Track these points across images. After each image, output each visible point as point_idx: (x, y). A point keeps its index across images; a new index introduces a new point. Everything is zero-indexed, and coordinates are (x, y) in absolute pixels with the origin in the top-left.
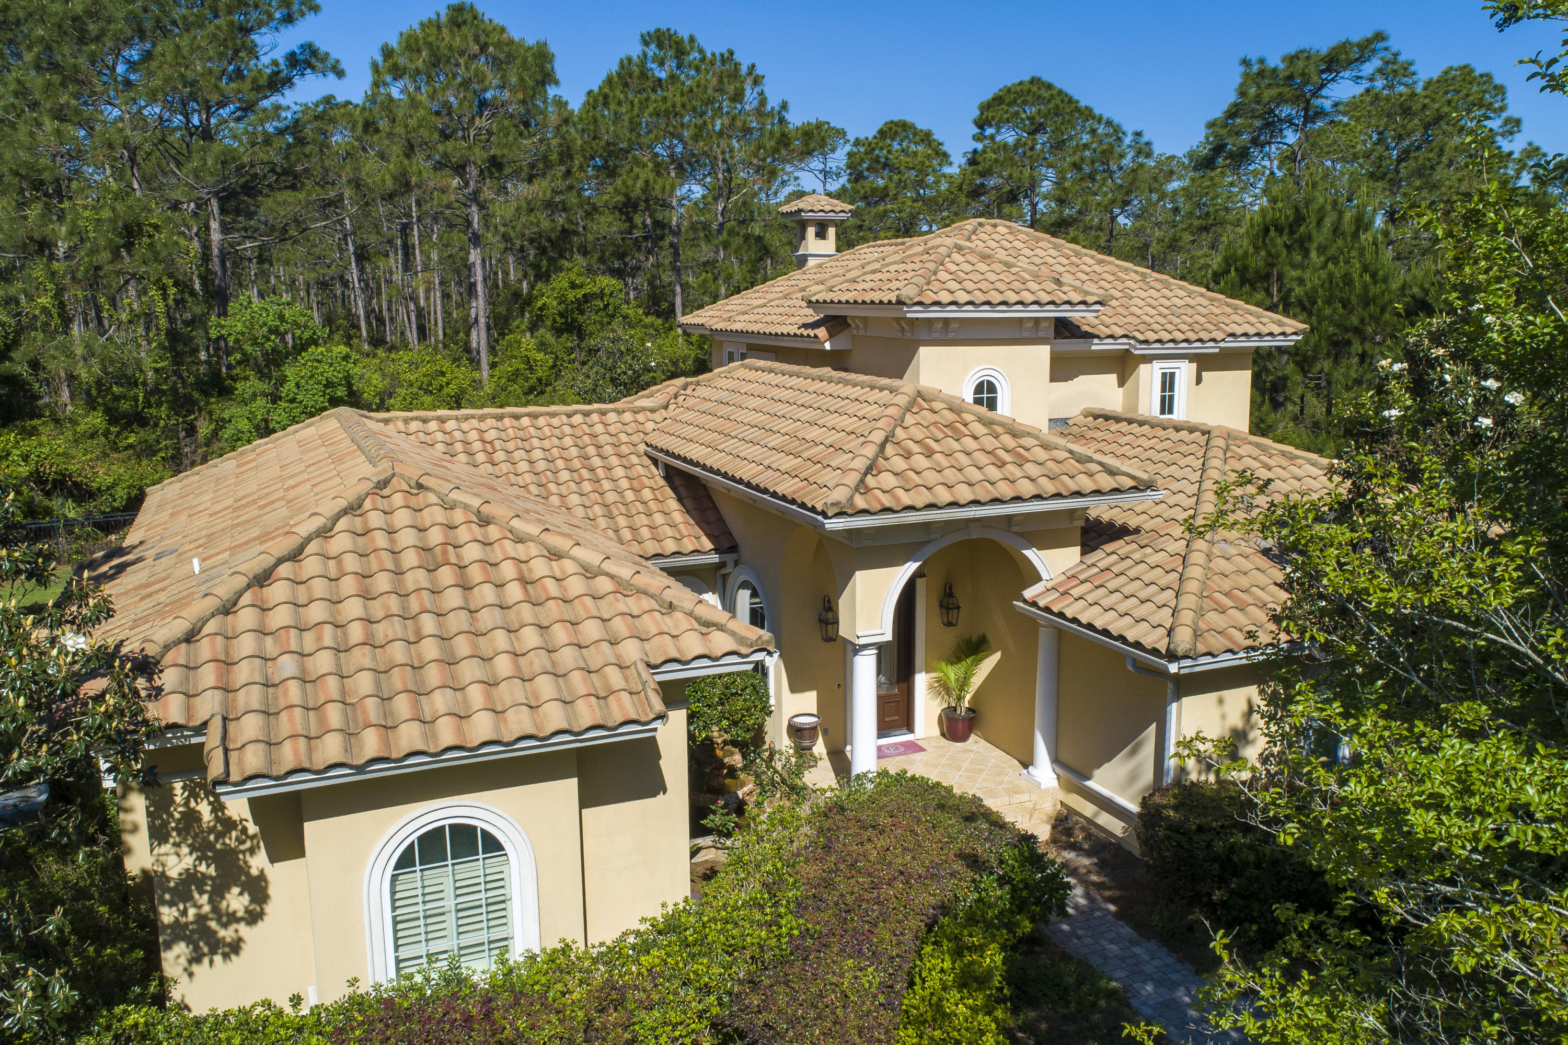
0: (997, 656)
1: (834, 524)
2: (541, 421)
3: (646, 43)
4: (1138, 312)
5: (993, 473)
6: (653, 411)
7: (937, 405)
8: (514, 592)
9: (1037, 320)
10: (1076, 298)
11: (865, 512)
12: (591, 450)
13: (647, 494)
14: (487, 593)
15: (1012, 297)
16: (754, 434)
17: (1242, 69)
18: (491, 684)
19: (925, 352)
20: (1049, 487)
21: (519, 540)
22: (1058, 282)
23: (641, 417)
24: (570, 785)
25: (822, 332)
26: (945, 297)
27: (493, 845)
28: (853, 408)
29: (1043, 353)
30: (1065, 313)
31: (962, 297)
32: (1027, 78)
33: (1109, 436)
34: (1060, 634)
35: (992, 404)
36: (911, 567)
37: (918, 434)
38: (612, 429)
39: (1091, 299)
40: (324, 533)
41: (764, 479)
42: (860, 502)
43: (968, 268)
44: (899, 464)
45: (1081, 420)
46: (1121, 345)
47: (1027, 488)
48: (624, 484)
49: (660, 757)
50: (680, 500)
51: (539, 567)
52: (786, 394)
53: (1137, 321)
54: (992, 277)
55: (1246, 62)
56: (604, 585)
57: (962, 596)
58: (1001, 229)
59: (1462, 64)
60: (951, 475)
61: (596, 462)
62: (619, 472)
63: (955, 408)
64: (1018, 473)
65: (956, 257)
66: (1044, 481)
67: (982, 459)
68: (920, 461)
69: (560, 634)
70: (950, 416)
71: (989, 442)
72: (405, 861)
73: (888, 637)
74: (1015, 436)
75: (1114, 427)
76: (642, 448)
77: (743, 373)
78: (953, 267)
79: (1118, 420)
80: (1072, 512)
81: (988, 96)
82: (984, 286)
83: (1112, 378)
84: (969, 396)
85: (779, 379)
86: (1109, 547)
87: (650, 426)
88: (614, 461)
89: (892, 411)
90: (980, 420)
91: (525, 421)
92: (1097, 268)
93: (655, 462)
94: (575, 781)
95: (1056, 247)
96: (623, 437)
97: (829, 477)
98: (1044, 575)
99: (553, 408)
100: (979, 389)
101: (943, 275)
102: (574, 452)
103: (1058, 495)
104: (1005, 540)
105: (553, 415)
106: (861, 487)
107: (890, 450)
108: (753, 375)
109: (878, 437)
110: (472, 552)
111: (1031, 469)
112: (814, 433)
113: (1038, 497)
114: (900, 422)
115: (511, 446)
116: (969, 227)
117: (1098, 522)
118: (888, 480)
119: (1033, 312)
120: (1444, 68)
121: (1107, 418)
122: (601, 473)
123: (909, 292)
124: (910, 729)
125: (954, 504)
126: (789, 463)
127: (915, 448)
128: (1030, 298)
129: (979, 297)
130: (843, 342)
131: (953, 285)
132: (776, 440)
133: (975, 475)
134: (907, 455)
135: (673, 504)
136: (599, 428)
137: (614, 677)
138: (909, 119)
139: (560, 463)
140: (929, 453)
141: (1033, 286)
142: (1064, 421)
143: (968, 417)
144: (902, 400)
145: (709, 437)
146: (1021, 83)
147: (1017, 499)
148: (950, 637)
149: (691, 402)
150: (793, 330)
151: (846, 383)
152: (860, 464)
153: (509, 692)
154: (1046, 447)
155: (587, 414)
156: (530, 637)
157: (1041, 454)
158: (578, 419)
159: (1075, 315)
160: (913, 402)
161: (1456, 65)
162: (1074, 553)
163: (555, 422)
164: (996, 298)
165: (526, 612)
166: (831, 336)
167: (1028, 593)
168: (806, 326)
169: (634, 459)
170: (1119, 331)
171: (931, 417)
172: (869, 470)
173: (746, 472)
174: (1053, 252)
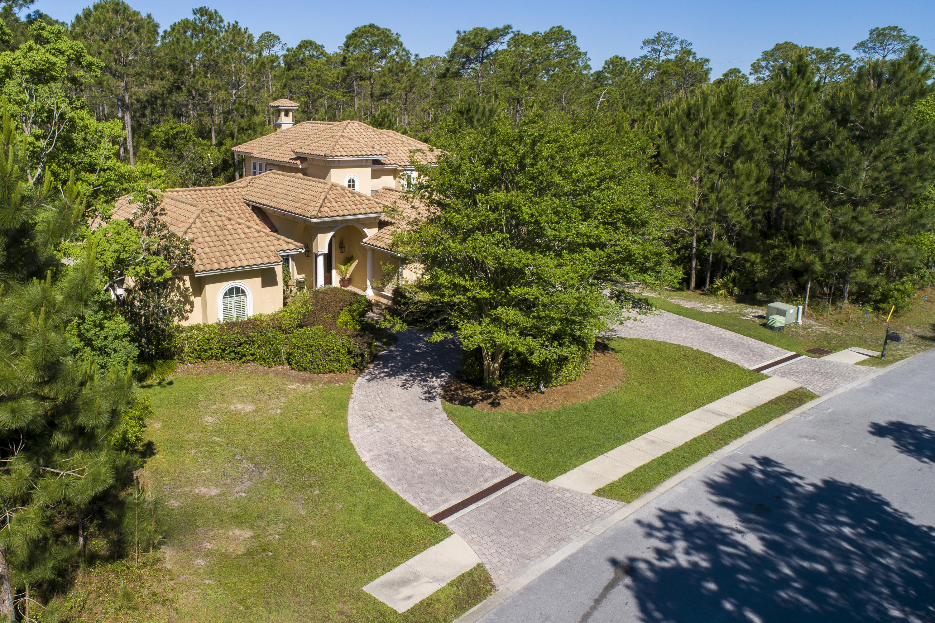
0: (357, 261)
1: (313, 221)
2: (209, 192)
3: (195, 14)
4: (400, 155)
5: (354, 207)
6: (243, 188)
7: (338, 188)
8: (242, 236)
9: (367, 160)
10: (378, 153)
11: (321, 217)
12: (227, 201)
13: (247, 215)
14: (236, 236)
15: (359, 153)
16: (283, 196)
17: (457, 35)
18: (244, 254)
19: (333, 170)
20: (369, 211)
21: (240, 224)
22: (373, 148)
23: (239, 190)
24: (259, 280)
25: (298, 162)
26: (339, 154)
27: (243, 292)
28: (314, 189)
29: (369, 170)
30: (375, 158)
31: (344, 154)
32: (368, 23)
33: (389, 196)
34: (373, 250)
35: (353, 186)
36: (332, 234)
37: (333, 196)
38: (231, 194)
39: (383, 153)
40: (194, 222)
41: (290, 209)
42: (320, 215)
43: (345, 143)
44: (329, 205)
45: (382, 190)
46: (394, 167)
47: (363, 211)
48: (240, 212)
49: (276, 276)
50: (258, 217)
51: (246, 230)
52: (291, 184)
53: (398, 158)
54: (353, 146)
55: (458, 32)
56: (263, 234)
57: (346, 244)
58: (356, 124)
59: (558, 25)
60: (343, 208)
61: (229, 205)
62: (237, 208)
63: (343, 189)
64: (360, 207)
65: (342, 139)
66: (367, 209)
67: (351, 203)
68: (334, 204)
69: (256, 245)
70: (342, 191)
71: (353, 199)
72: (226, 294)
73: (327, 252)
74: (360, 196)
75: (391, 193)
76: (243, 200)
77: (271, 175)
78: (341, 143)
79: (393, 190)
80: (376, 217)
81: (350, 32)
82: (350, 149)
83: (392, 177)
84: (346, 185)
85: (286, 178)
86: (386, 228)
87: (243, 193)
88: (235, 204)
89: (326, 190)
90: (350, 192)
91: (203, 192)
92: (387, 139)
93: (248, 205)
94: (260, 279)
95: (374, 131)
96: (236, 197)
97: (309, 208)
98: (368, 235)
99: (212, 187)
100: (349, 181)
101: (338, 146)
102: (222, 202)
103: (371, 213)
104: (358, 226)
105: (212, 190)
106: (319, 211)
107: (326, 201)
108: (276, 176)
109: (323, 197)
110: (230, 227)
111: (364, 206)
112: (303, 196)
113: (366, 213)
114: (328, 193)
115: (201, 200)
116: (345, 124)
117: (384, 221)
118: (326, 209)
119: (366, 158)
120: (551, 27)
121: (389, 190)
122: (232, 208)
123: (328, 153)
124: (331, 284)
125: (344, 215)
126: (297, 205)
127: (333, 200)
128: (364, 153)
129: (349, 154)
130: (305, 165)
131: (341, 150)
132: (291, 198)
133: (349, 207)
134: (331, 202)
135: (256, 218)
136: (227, 194)
137: (270, 254)
138: (313, 39)
139: (218, 205)
140: (337, 202)
141: (365, 149)
142: (377, 191)
143: (347, 191)
144: (328, 187)
145: (268, 197)
146: (365, 26)
147: (360, 214)
148: (342, 256)
149: (255, 185)
150: (288, 160)
151: (310, 180)
152: (319, 205)
153: (249, 256)
154: (368, 200)
155: (222, 189)
156: (249, 245)
157: (367, 202)
158: (220, 191)
159: (380, 158)
160: (331, 187)
161: (556, 26)
162: (376, 230)
163: (213, 192)
164: (354, 154)
165: (247, 240)
166: (302, 163)
167: (364, 240)
168: (292, 159)
169: (241, 204)
170: (393, 162)
171: (337, 192)
172: (321, 206)
173: (284, 207)
174: (373, 133)
